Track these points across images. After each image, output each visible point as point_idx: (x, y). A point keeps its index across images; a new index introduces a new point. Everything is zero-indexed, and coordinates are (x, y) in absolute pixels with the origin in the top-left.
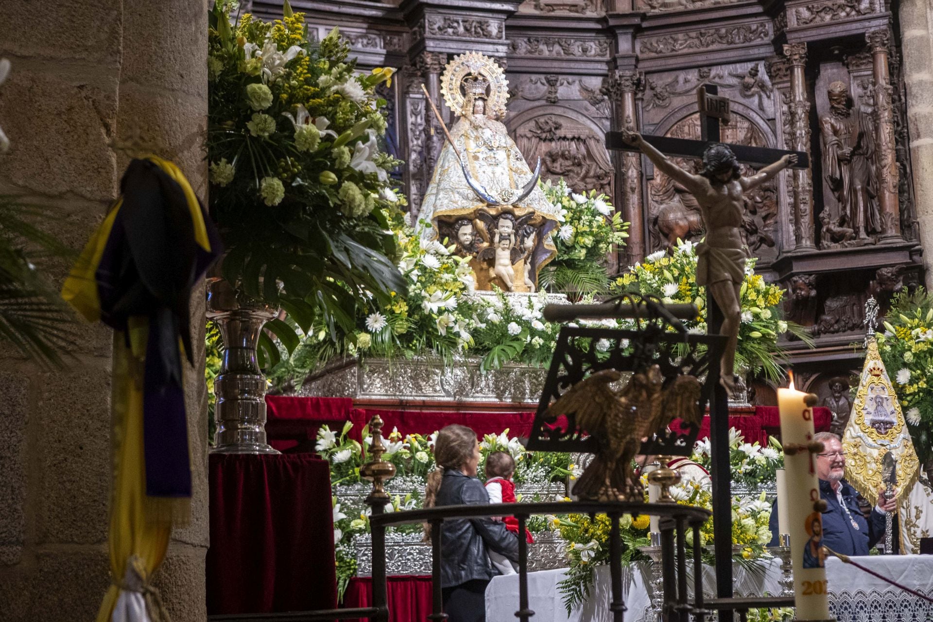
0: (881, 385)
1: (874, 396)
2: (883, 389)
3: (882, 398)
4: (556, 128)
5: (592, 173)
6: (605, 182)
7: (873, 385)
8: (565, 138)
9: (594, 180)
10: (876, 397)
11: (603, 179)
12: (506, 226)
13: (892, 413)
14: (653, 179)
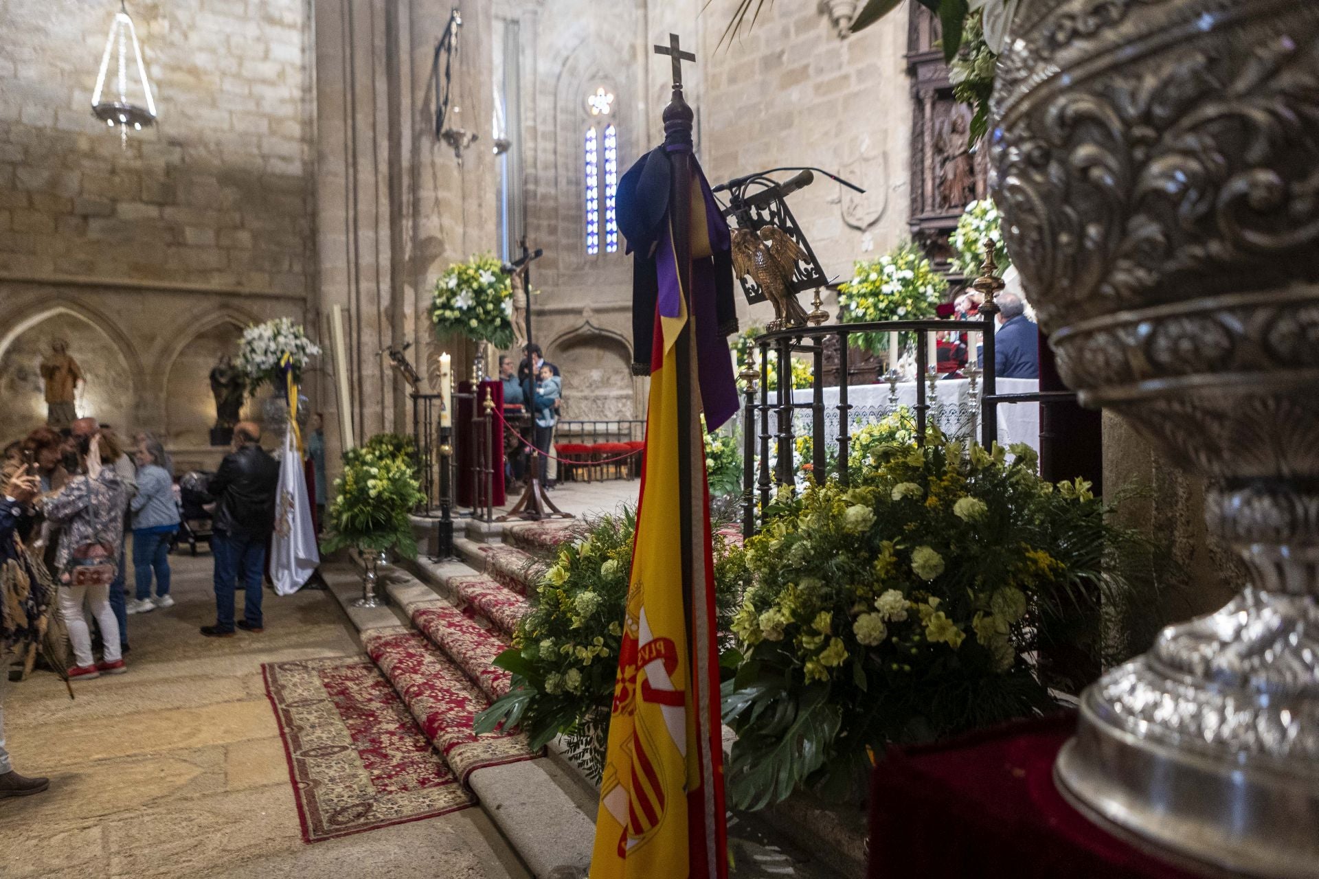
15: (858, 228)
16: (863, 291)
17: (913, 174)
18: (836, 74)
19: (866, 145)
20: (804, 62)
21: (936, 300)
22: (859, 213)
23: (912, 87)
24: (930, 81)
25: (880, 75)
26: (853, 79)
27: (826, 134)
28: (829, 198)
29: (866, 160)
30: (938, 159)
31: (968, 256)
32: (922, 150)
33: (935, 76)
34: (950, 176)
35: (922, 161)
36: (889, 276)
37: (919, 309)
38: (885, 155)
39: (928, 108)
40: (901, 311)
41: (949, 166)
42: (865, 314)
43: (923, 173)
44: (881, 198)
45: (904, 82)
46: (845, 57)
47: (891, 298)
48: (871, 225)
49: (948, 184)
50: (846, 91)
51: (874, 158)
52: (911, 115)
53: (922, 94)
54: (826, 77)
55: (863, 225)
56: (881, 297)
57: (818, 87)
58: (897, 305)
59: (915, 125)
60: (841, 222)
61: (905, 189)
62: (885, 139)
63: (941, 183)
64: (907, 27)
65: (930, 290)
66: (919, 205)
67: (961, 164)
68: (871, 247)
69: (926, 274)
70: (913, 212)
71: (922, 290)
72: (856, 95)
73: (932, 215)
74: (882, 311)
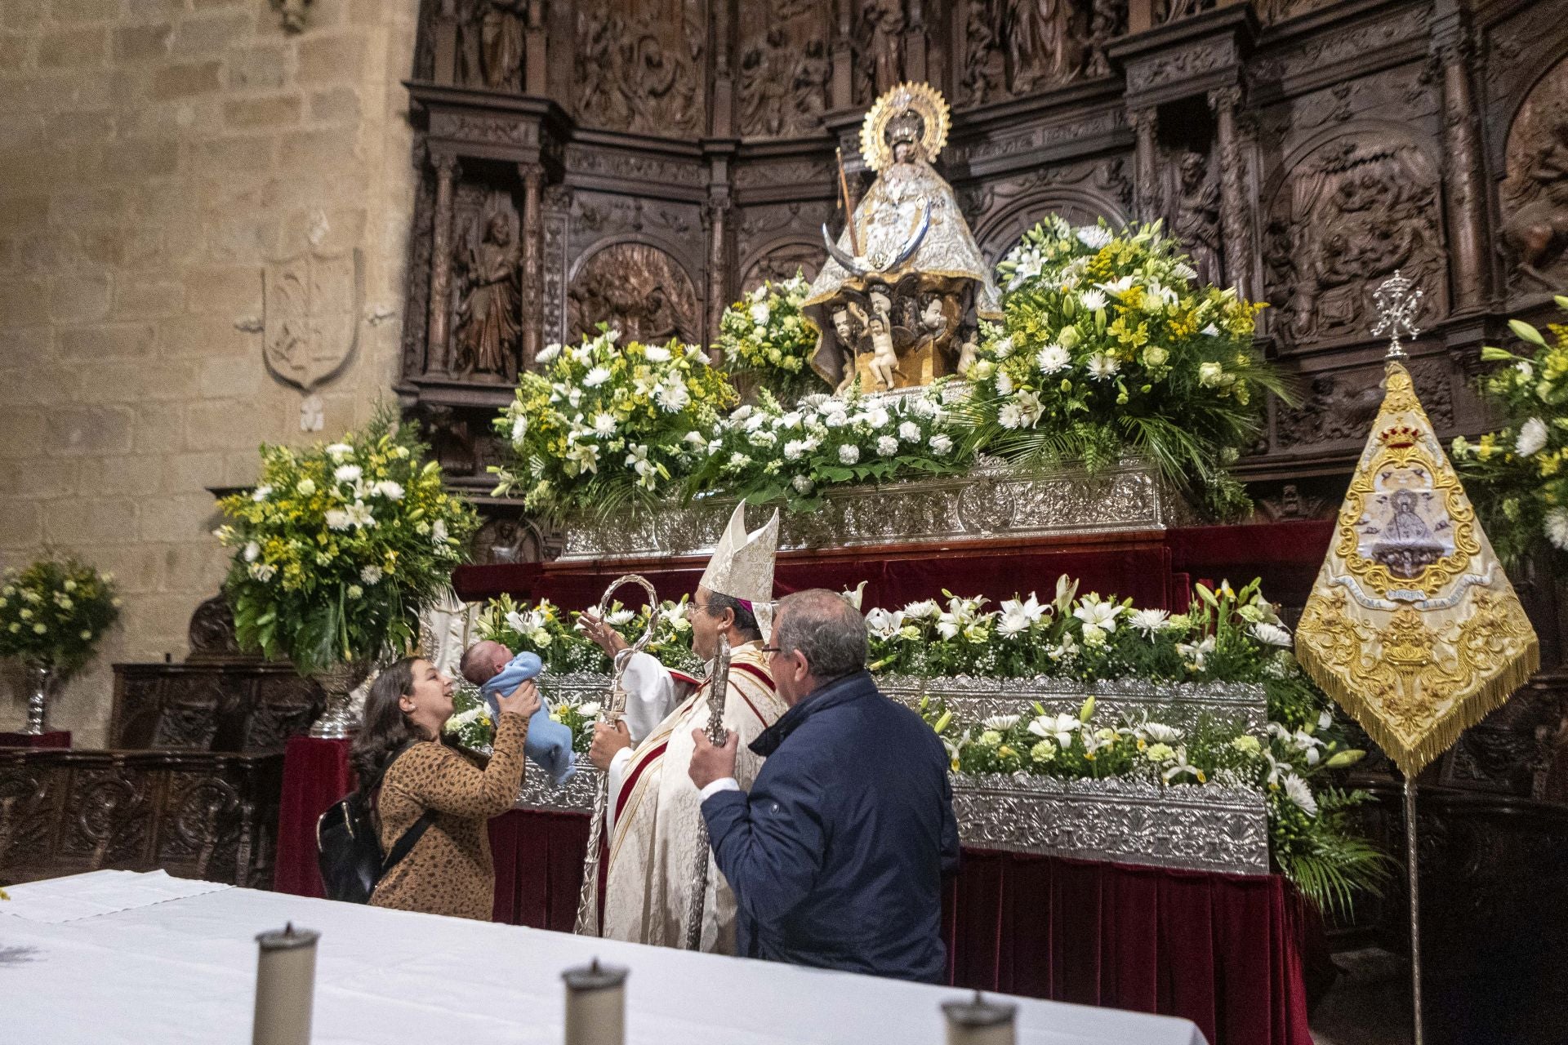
0: (1414, 466)
1: (1389, 492)
2: (1420, 474)
3: (1413, 496)
4: (1346, 153)
5: (1404, 196)
6: (1423, 203)
7: (1391, 468)
8: (1363, 161)
9: (1408, 205)
10: (1397, 495)
11: (1420, 199)
12: (881, 302)
13: (1442, 526)
14: (1505, 177)
15: (296, 385)
16: (276, 519)
17: (411, 301)
18: (272, 93)
19: (321, 232)
20: (212, 56)
21: (453, 555)
22: (300, 356)
23: (416, 147)
24: (449, 139)
25: (358, 112)
26: (306, 109)
27: (245, 197)
28: (239, 321)
29: (320, 258)
30: (459, 282)
31: (537, 466)
32: (430, 263)
33: (460, 135)
34: (480, 315)
35: (429, 282)
36: (346, 489)
37: (414, 573)
38: (358, 256)
39: (445, 185)
40: (371, 575)
41: (478, 297)
42: (278, 577)
43: (428, 300)
44: (346, 334)
45: (404, 134)
46: (293, 66)
47: (346, 541)
48: (323, 381)
49: (476, 326)
50: (289, 128)
51: (336, 258)
52: (412, 194)
53: (435, 160)
54: (254, 94)
55: (307, 381)
56: (322, 539)
57: (232, 111)
58: (362, 560)
59: (417, 215)
60: (261, 366)
61: (394, 325)
62: (360, 229)
63: (462, 326)
64: (413, 42)
65: (440, 530)
66: (419, 358)
67: (500, 296)
68: (319, 425)
69: (433, 492)
70: (406, 369)
71: (422, 528)
72: (309, 136)
73: (444, 379)
74: (323, 571)
